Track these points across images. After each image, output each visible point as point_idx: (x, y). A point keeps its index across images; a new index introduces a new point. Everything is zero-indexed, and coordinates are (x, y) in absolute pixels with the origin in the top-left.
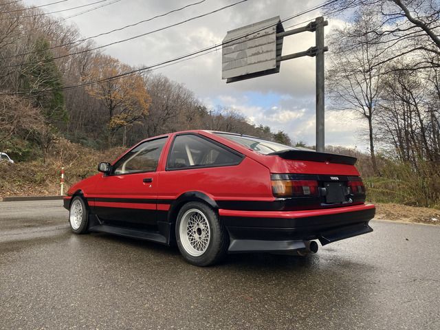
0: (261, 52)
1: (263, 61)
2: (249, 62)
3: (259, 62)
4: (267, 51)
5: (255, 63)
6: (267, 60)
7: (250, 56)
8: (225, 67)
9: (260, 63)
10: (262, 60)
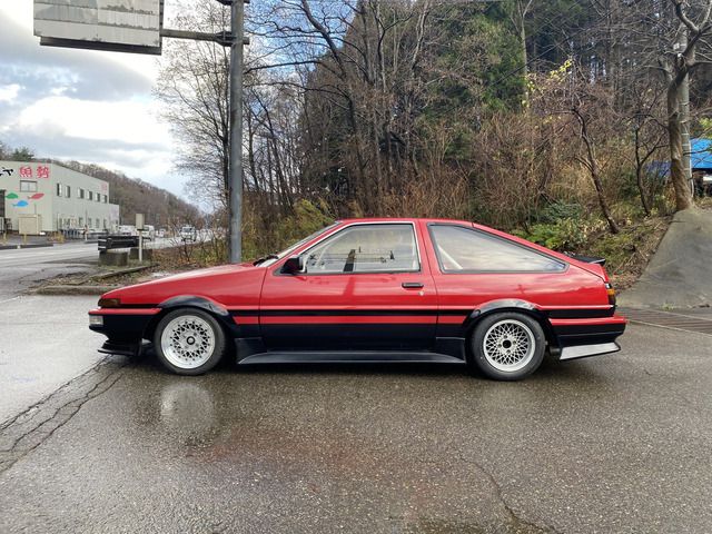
0: (128, 8)
1: (134, 28)
2: (101, 19)
3: (123, 26)
4: (142, 12)
5: (115, 25)
6: (140, 28)
7: (103, 8)
8: (42, 12)
9: (126, 29)
10: (130, 24)
